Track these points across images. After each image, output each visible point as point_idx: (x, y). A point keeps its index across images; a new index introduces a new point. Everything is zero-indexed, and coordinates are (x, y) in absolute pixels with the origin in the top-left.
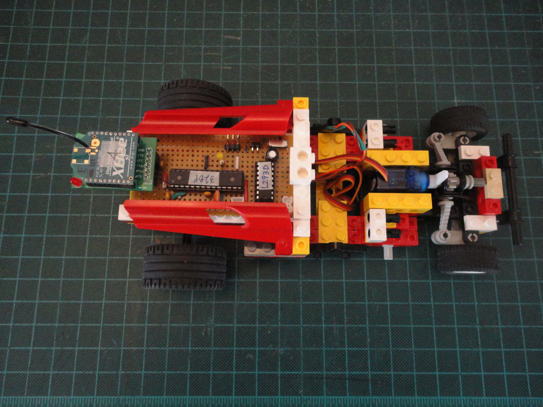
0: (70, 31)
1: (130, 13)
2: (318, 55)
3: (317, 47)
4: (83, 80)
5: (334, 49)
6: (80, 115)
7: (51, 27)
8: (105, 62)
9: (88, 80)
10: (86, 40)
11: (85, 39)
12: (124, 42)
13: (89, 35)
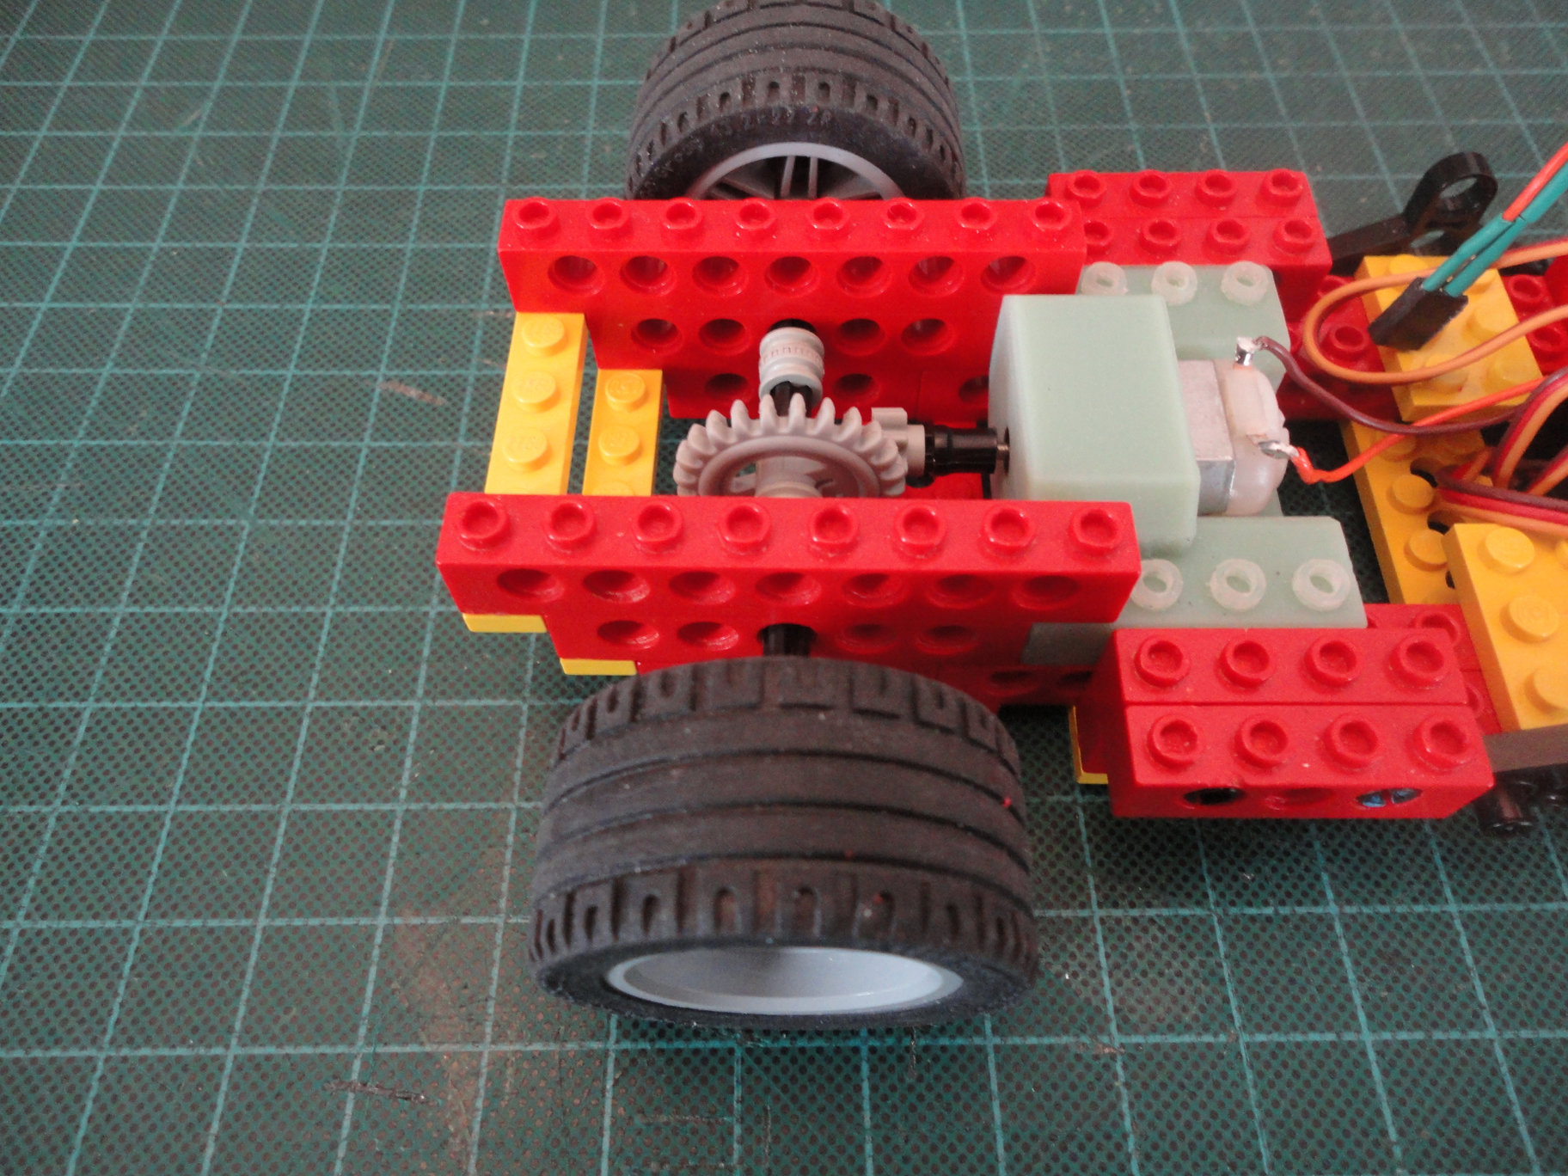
0: (137, 95)
1: (386, 42)
2: (1140, 152)
3: (1133, 126)
4: (157, 245)
5: (1205, 131)
6: (110, 364)
7: (67, 82)
8: (261, 187)
9: (175, 245)
10: (199, 118)
11: (193, 117)
12: (348, 123)
13: (210, 104)
